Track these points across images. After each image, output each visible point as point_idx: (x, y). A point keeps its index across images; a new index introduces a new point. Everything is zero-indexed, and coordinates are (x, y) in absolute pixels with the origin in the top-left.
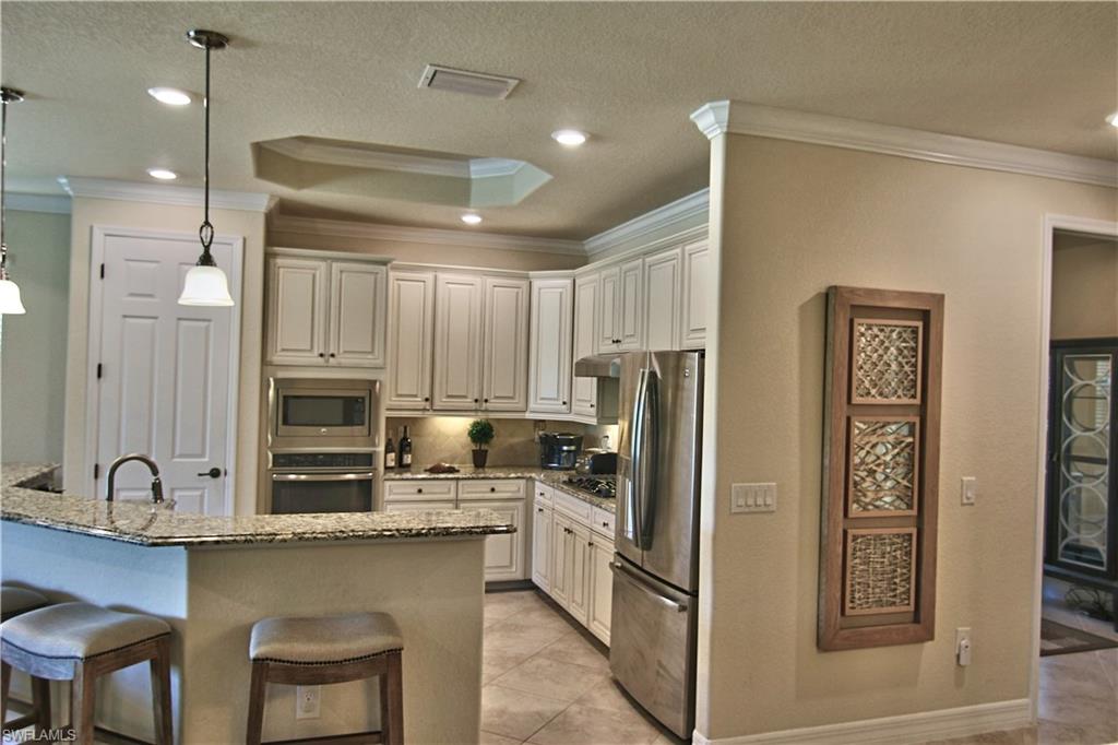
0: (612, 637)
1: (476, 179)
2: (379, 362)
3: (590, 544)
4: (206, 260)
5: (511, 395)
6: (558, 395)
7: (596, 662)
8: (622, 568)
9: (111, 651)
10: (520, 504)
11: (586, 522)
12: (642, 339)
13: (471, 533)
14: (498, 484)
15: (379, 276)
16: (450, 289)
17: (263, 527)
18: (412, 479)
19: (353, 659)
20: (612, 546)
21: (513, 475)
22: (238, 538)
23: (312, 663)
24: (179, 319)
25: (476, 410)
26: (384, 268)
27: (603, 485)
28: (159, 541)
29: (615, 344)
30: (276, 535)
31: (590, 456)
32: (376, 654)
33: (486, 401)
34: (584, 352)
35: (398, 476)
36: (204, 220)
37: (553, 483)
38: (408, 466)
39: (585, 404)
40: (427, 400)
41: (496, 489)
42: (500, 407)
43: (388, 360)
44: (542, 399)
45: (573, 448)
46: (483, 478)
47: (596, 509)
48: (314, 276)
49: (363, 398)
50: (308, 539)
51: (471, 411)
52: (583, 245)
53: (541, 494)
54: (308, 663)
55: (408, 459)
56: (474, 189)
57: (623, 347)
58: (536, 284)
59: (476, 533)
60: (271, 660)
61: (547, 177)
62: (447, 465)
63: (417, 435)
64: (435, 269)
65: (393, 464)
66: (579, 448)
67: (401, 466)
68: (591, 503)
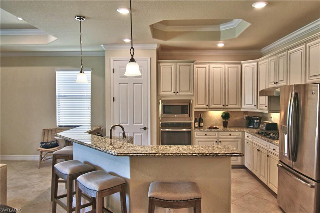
0: (278, 191)
1: (222, 31)
2: (192, 94)
3: (268, 156)
4: (132, 60)
5: (236, 103)
6: (253, 103)
7: (271, 198)
8: (282, 167)
9: (107, 189)
10: (240, 140)
11: (266, 148)
12: (287, 81)
13: (226, 156)
14: (232, 133)
15: (191, 66)
16: (214, 69)
17: (152, 150)
18: (203, 131)
19: (183, 201)
20: (278, 158)
21: (237, 130)
22: (144, 154)
23: (169, 201)
24: (134, 83)
25: (224, 109)
26: (193, 64)
27: (271, 135)
28: (119, 154)
29: (275, 84)
30: (156, 154)
31: (265, 124)
32: (192, 199)
33: (227, 105)
34: (262, 87)
35: (199, 130)
36: (131, 47)
37: (252, 133)
38: (202, 126)
39: (263, 106)
40: (207, 105)
41: (231, 135)
42: (232, 108)
43: (195, 93)
44: (247, 104)
45: (258, 121)
46: (227, 131)
47: (269, 143)
48: (171, 68)
49: (187, 105)
50: (167, 156)
51: (222, 109)
52: (260, 51)
53: (248, 137)
54: (168, 200)
55: (202, 124)
56: (222, 34)
57: (279, 85)
58: (244, 65)
59: (228, 156)
60: (155, 198)
61: (249, 24)
62: (215, 126)
63: (204, 117)
64: (209, 63)
65: (197, 126)
66: (260, 121)
67: (200, 127)
68: (268, 141)
